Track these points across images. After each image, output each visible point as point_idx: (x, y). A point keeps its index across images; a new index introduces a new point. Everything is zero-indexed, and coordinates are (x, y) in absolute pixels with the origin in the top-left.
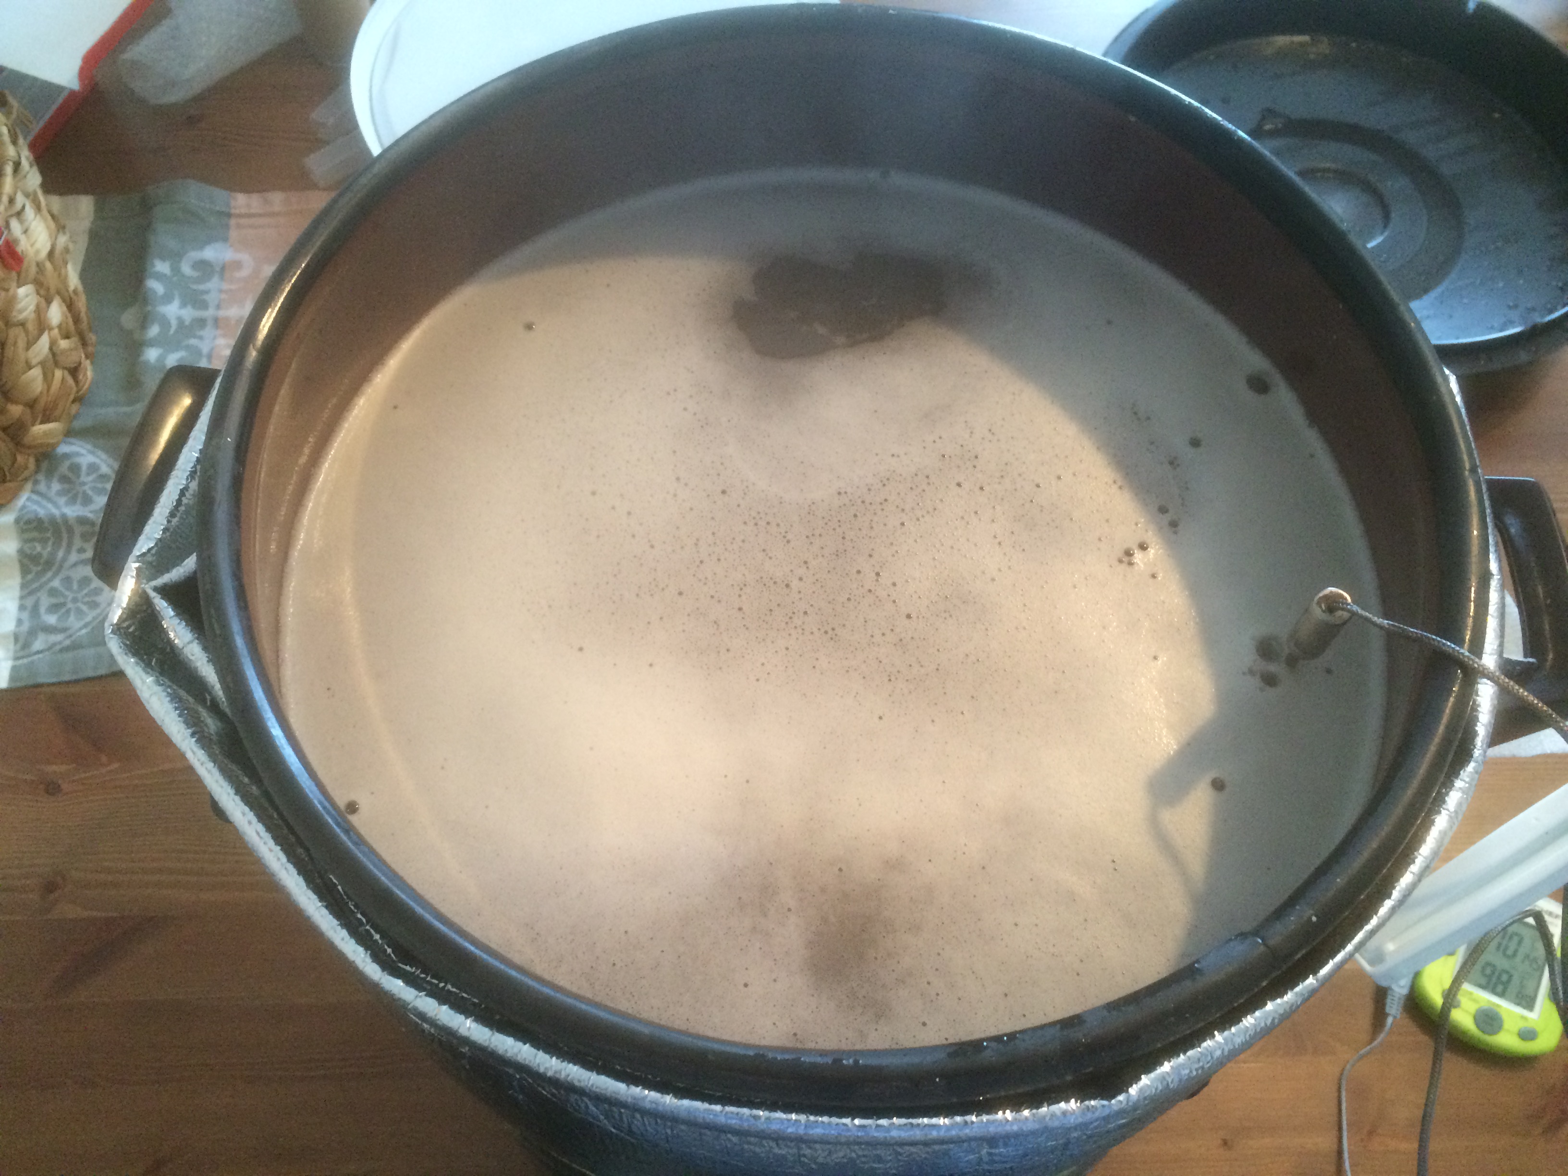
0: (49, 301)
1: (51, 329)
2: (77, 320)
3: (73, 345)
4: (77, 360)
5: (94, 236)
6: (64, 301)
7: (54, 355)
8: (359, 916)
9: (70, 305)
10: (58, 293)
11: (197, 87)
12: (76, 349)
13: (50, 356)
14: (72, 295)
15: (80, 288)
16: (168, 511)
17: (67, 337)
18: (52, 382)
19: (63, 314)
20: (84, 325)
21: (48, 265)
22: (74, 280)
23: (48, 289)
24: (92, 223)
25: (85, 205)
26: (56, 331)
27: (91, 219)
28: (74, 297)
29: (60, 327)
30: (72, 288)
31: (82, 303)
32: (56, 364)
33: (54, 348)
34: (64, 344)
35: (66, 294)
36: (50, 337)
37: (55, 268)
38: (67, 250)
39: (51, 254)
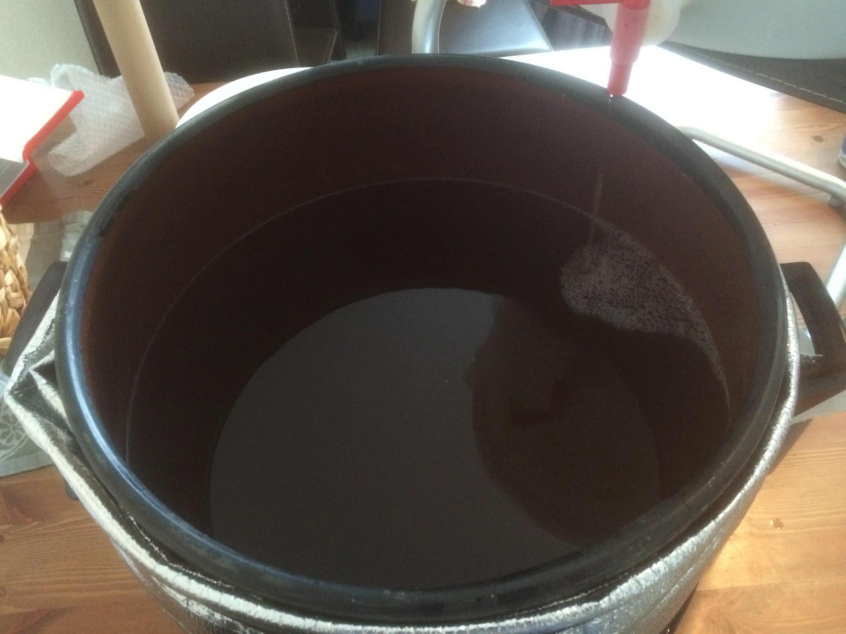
0: (5, 272)
1: (6, 287)
2: (21, 283)
3: (19, 296)
4: (21, 303)
5: (33, 242)
6: (14, 271)
7: (8, 300)
8: (146, 538)
9: (18, 275)
10: (11, 268)
11: (89, 166)
12: (20, 297)
13: (6, 301)
14: (19, 270)
15: (24, 267)
16: (44, 331)
17: (16, 291)
18: (7, 315)
19: (14, 279)
20: (26, 286)
21: (5, 253)
22: (21, 261)
23: (5, 266)
24: (33, 236)
25: (29, 228)
26: (9, 288)
27: (32, 234)
28: (20, 272)
29: (11, 286)
30: (19, 266)
31: (24, 275)
32: (9, 306)
33: (8, 297)
34: (14, 295)
35: (15, 269)
36: (5, 291)
37: (9, 255)
38: (16, 247)
39: (7, 247)
